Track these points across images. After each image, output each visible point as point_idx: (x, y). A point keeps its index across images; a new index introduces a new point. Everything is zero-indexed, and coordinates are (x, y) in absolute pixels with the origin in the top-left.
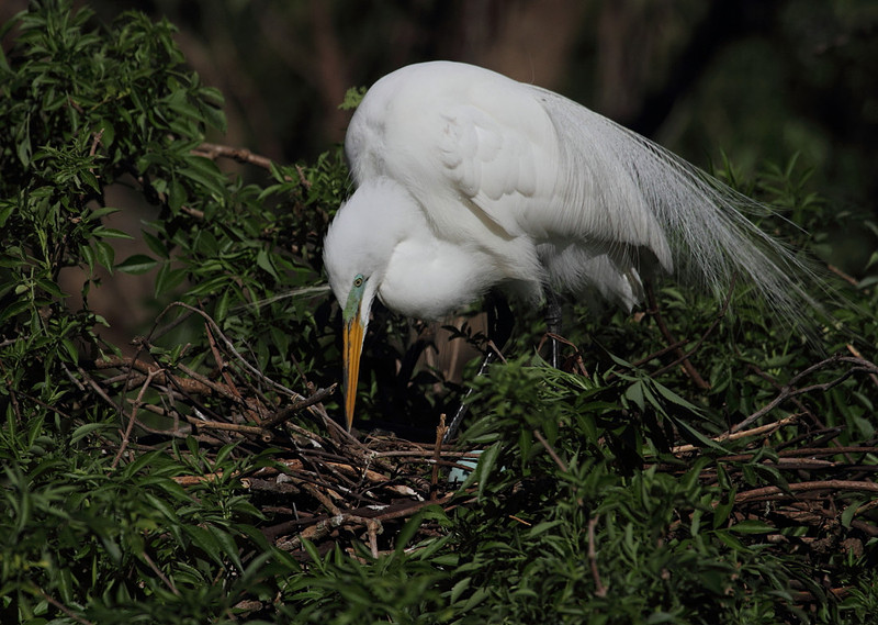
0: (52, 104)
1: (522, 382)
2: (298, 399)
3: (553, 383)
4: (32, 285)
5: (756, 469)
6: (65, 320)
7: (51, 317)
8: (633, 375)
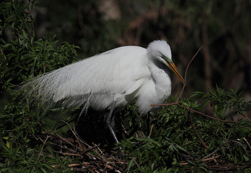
0: (39, 65)
1: (130, 144)
2: (90, 148)
3: (151, 144)
4: (24, 112)
5: (201, 169)
6: (33, 122)
7: (29, 121)
8: (171, 142)
